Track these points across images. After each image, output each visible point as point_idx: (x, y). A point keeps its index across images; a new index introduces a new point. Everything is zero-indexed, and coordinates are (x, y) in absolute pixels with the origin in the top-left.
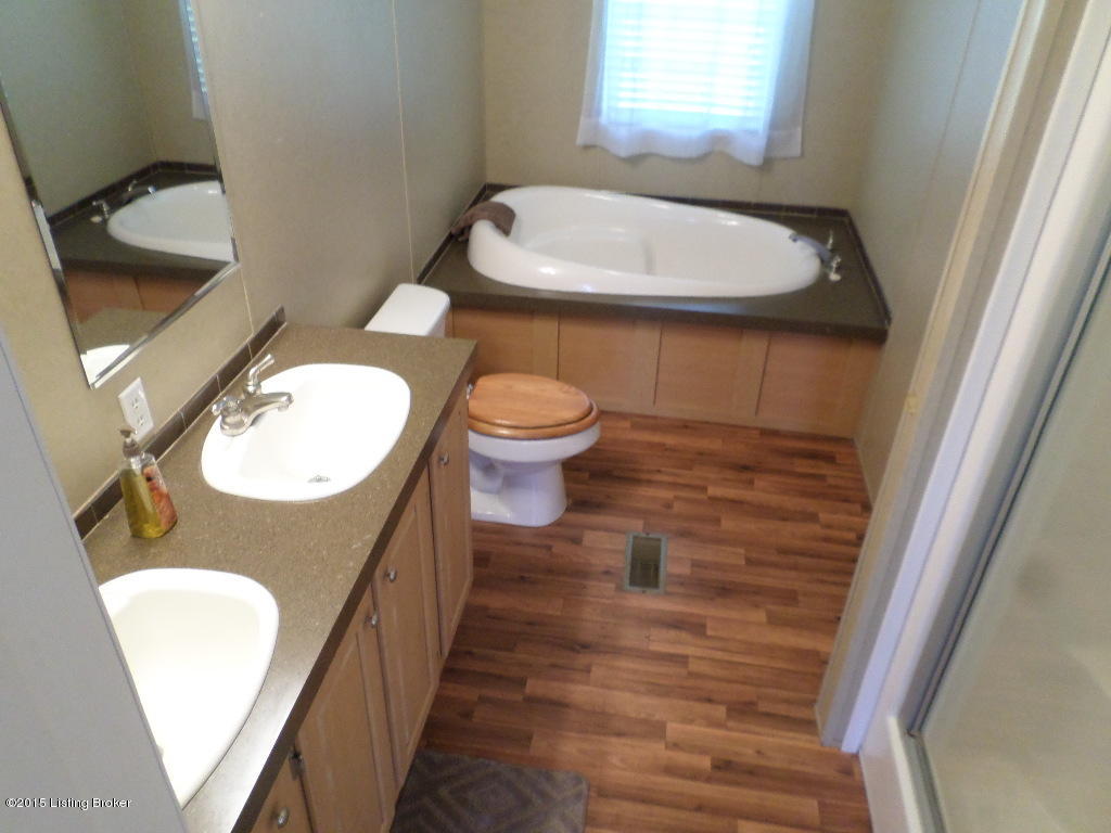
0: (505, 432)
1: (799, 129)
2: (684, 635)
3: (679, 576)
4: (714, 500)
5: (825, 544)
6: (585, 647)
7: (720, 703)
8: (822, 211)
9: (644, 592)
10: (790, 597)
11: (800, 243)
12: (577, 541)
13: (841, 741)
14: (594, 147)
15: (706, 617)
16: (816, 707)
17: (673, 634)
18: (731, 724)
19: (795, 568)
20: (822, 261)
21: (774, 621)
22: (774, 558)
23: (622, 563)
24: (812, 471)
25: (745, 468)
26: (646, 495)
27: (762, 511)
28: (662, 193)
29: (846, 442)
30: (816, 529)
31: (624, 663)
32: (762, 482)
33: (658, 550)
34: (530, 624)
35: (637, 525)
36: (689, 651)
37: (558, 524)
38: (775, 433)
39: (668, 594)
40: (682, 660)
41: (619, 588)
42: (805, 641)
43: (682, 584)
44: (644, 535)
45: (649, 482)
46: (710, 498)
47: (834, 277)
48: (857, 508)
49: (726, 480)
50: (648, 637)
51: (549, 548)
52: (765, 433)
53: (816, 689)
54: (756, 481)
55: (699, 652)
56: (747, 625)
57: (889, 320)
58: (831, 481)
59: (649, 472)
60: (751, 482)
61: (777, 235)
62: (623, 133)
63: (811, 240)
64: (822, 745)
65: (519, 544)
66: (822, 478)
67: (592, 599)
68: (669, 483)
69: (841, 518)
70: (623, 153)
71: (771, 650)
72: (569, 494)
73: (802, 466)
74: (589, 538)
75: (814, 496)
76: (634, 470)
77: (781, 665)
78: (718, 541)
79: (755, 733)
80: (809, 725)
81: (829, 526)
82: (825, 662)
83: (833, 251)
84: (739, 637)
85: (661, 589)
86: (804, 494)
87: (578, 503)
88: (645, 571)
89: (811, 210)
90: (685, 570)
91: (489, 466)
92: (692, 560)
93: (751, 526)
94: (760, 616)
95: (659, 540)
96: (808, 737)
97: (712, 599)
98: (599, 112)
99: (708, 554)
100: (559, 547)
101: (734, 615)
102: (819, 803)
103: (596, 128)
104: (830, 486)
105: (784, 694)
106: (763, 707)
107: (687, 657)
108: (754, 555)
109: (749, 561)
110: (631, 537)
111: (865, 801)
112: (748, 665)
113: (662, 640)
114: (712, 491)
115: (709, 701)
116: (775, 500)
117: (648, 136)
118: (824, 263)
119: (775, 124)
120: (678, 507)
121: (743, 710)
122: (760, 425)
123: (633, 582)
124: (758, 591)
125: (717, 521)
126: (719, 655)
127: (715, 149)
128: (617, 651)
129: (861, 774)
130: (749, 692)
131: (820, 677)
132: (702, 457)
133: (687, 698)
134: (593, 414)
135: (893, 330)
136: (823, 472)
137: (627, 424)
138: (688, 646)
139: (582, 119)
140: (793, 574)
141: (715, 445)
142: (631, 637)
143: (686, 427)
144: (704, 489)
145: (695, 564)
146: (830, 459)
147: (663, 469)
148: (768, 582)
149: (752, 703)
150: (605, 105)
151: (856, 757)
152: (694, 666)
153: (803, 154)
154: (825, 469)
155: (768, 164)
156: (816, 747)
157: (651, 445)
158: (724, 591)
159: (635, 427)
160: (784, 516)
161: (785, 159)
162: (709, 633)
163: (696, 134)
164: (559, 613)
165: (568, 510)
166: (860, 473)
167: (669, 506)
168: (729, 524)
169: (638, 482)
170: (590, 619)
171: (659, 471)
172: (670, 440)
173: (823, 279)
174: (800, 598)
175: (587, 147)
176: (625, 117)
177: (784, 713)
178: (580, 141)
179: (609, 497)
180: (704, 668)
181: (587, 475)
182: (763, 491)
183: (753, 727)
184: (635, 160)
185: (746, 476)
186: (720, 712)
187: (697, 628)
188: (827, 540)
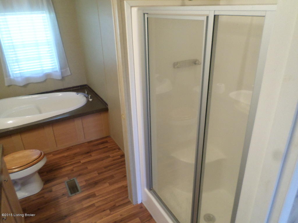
0: (16, 170)
1: (68, 68)
2: (91, 199)
3: (83, 186)
4: (84, 163)
5: (114, 161)
6: (66, 216)
7: (107, 210)
8: (81, 86)
9: (76, 194)
10: (112, 177)
11: (79, 94)
12: (51, 191)
13: (137, 202)
14: (11, 85)
15: (94, 192)
16: (129, 198)
17: (88, 200)
18: (112, 213)
19: (110, 170)
20: (86, 97)
21: (111, 184)
22: (104, 170)
23: (67, 190)
24: (104, 147)
25: (88, 153)
26: (65, 170)
27: (96, 161)
28: (36, 93)
29: (108, 137)
30: (110, 159)
31: (78, 215)
32: (93, 154)
33: (75, 182)
34: (47, 219)
35: (66, 179)
36: (94, 202)
37: (43, 189)
38: (91, 142)
39: (82, 192)
40: (93, 205)
41: (69, 197)
42: (120, 185)
43: (84, 187)
44: (69, 180)
45: (64, 167)
46: (83, 163)
47: (91, 100)
48: (118, 150)
49: (84, 157)
50: (82, 205)
51: (43, 197)
52: (89, 142)
53: (127, 194)
54: (92, 154)
55: (97, 201)
56: (105, 188)
57: (107, 105)
58: (109, 147)
59: (63, 164)
60: (91, 155)
61: (73, 94)
62: (19, 79)
63: (81, 93)
64: (134, 205)
65: (34, 200)
66: (107, 147)
67: (62, 204)
68: (70, 165)
69: (115, 154)
70: (22, 85)
71: (113, 191)
72: (43, 180)
73: (101, 146)
74: (54, 189)
75: (107, 152)
76: (59, 166)
77: (117, 193)
78: (89, 172)
79: (118, 211)
80: (129, 202)
81: (113, 157)
82: (127, 187)
83: (87, 94)
84: (105, 192)
85: (80, 191)
86: (105, 152)
87: (46, 181)
88: (73, 189)
89: (78, 87)
90: (84, 183)
91: (15, 182)
92: (85, 180)
93: (96, 165)
94: (107, 184)
95: (74, 179)
96: (130, 205)
97: (94, 187)
98: (10, 76)
99: (88, 177)
100: (46, 195)
101: (101, 187)
102: (139, 218)
103: (10, 80)
104: (110, 148)
105: (120, 199)
106: (117, 205)
107: (94, 204)
108: (99, 172)
109: (99, 174)
110: (66, 183)
111: (148, 211)
112: (110, 197)
113: (86, 204)
114: (82, 162)
115: (105, 210)
116: (98, 157)
117: (27, 79)
118: (87, 98)
119: (61, 68)
120: (75, 169)
121: (113, 208)
122: (87, 141)
123: (71, 193)
124: (104, 179)
125: (87, 168)
126: (102, 199)
127: (48, 78)
128: (75, 213)
129: (144, 206)
130: (112, 203)
131: (127, 190)
132: (76, 155)
133: (99, 213)
134: (43, 154)
135: (109, 107)
136: (107, 145)
137: (52, 155)
138: (93, 201)
139: (5, 78)
140: (110, 171)
141: (78, 150)
142: (77, 207)
143: (68, 149)
144: (80, 162)
145: (86, 181)
146: (107, 142)
147: (67, 162)
148: (105, 176)
149: (114, 205)
150: (11, 73)
151: (142, 203)
152: (97, 205)
153: (71, 74)
154: (106, 145)
155: (63, 78)
156: (133, 206)
157: (60, 158)
158: (96, 183)
159: (54, 155)
160: (102, 159)
161: (67, 76)
162: (97, 195)
163: (41, 75)
164: (54, 212)
165: (44, 184)
166: (115, 142)
167: (73, 170)
168: (90, 167)
169: (61, 168)
170: (64, 209)
171: (66, 163)
172: (66, 154)
173: (88, 101)
174: (114, 176)
175: (9, 86)
176: (19, 75)
177: (122, 203)
178: (6, 85)
179: (54, 176)
180: (100, 204)
181: (46, 173)
182: (95, 156)
183: (117, 211)
184: (25, 86)
185: (89, 154)
186: (108, 211)
187: (93, 195)
188: (114, 160)
